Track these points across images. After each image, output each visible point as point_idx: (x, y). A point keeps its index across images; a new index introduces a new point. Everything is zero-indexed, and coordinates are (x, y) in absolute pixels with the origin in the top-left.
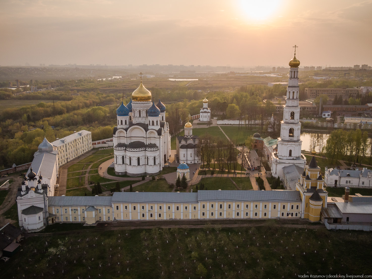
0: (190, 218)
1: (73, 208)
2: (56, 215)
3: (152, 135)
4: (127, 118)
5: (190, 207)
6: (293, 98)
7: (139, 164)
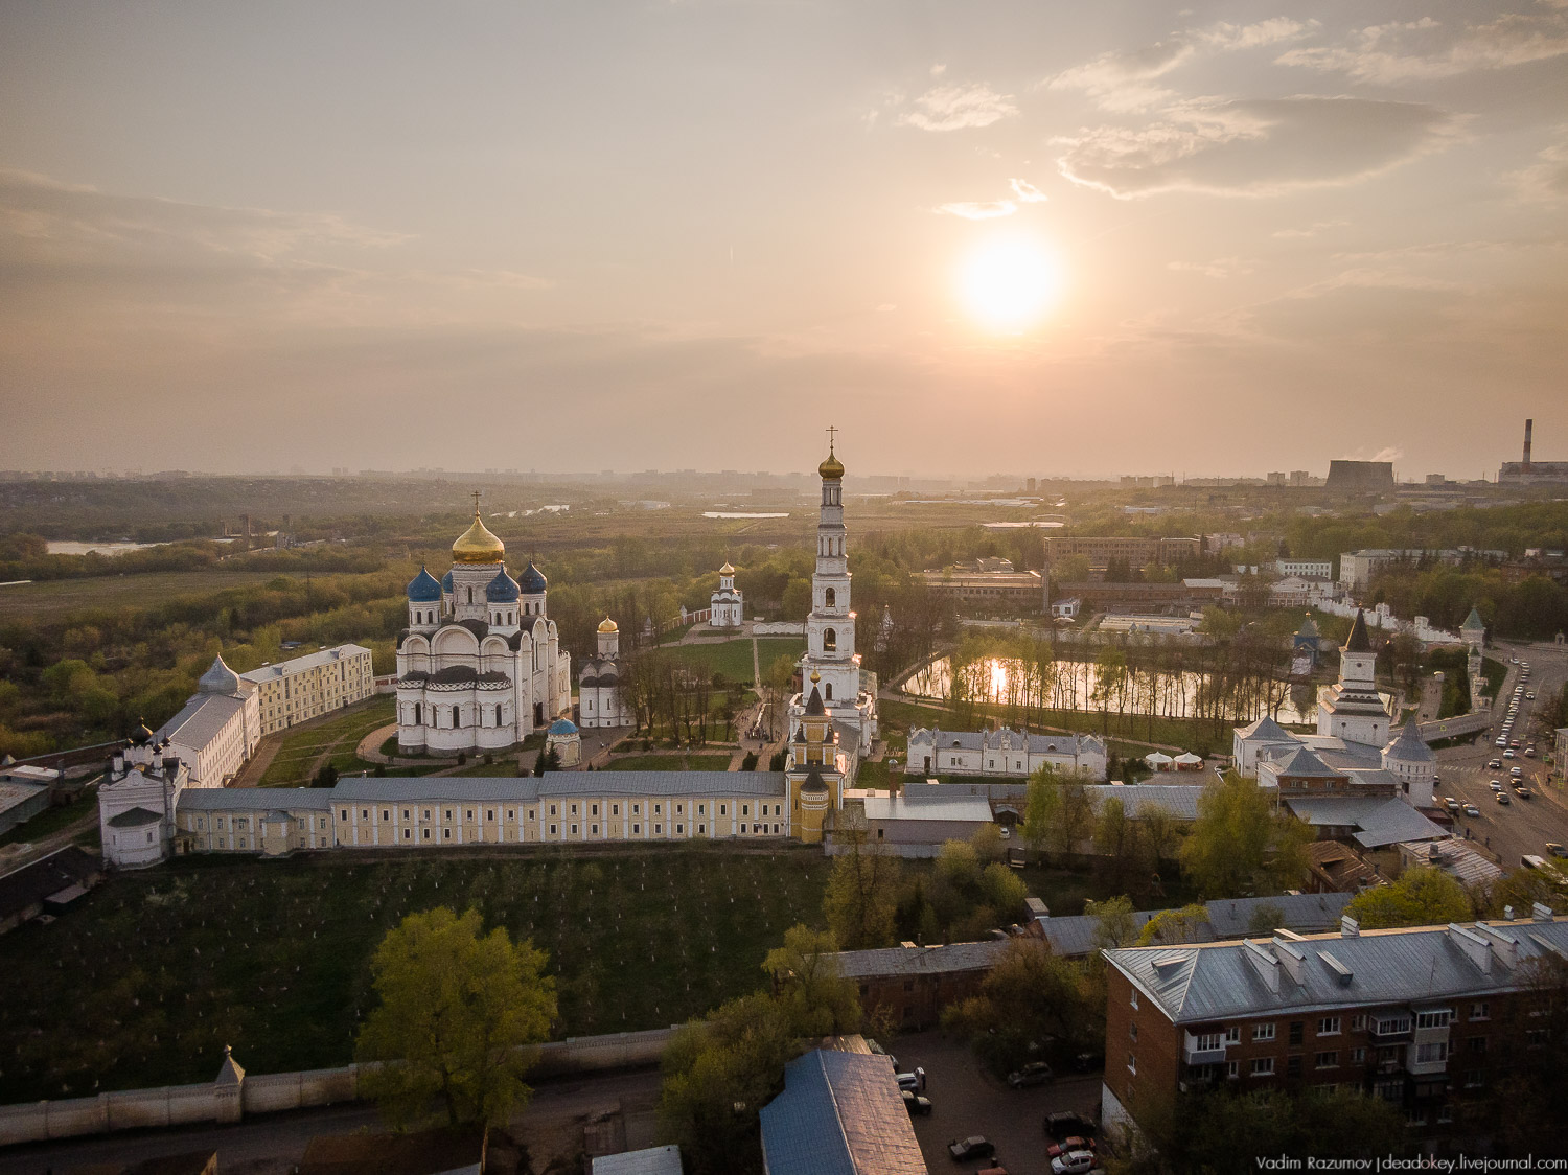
0: (521, 840)
1: (238, 816)
2: (195, 834)
3: (496, 651)
4: (434, 606)
5: (521, 812)
6: (830, 555)
7: (456, 724)
